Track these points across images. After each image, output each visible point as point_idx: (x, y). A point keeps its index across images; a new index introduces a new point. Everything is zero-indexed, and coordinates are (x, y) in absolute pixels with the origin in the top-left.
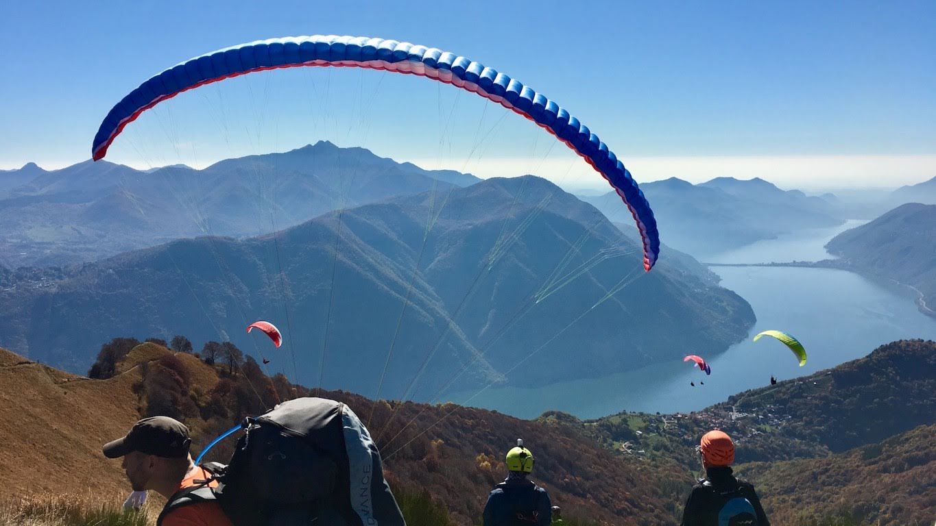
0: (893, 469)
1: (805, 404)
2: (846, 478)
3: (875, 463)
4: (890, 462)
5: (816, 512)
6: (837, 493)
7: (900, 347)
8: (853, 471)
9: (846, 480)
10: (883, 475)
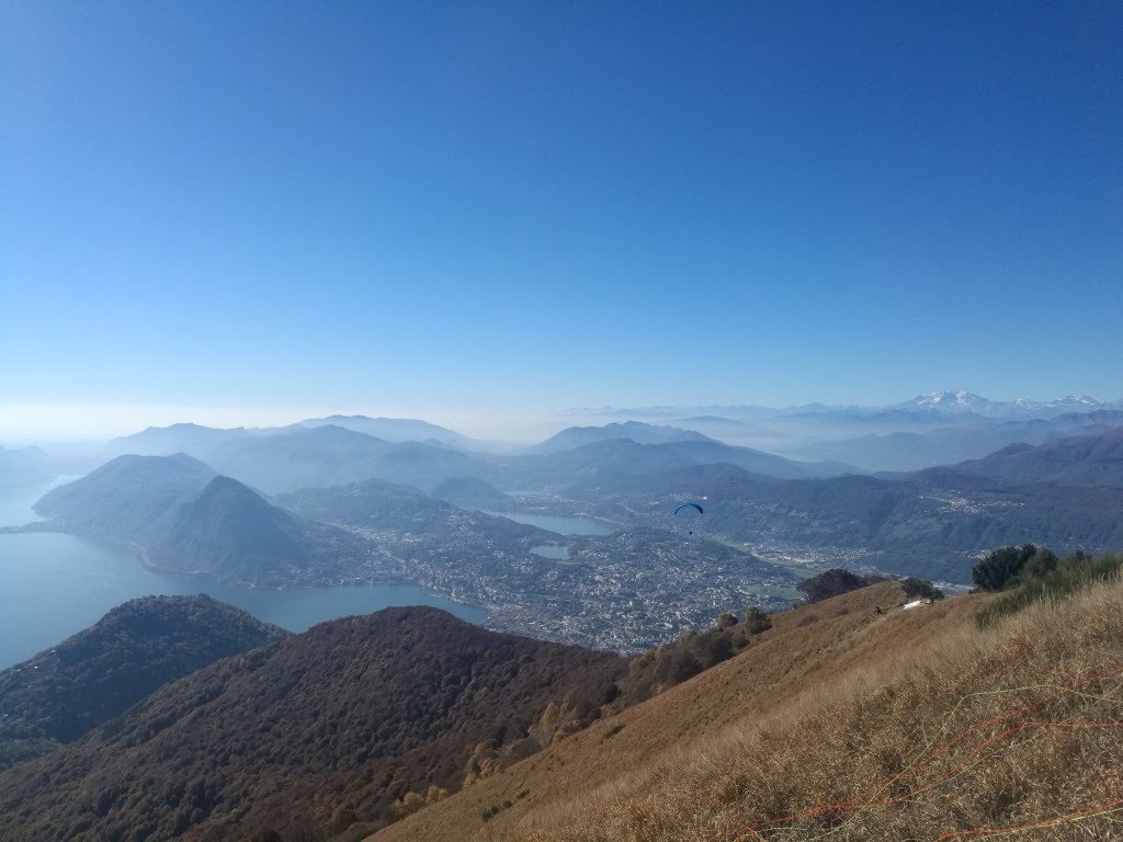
0: (138, 740)
1: (27, 695)
2: (85, 767)
3: (118, 739)
4: (134, 733)
5: (52, 818)
6: (77, 788)
7: (132, 608)
8: (92, 757)
9: (85, 770)
10: (128, 751)
